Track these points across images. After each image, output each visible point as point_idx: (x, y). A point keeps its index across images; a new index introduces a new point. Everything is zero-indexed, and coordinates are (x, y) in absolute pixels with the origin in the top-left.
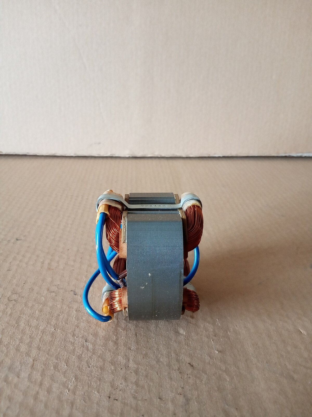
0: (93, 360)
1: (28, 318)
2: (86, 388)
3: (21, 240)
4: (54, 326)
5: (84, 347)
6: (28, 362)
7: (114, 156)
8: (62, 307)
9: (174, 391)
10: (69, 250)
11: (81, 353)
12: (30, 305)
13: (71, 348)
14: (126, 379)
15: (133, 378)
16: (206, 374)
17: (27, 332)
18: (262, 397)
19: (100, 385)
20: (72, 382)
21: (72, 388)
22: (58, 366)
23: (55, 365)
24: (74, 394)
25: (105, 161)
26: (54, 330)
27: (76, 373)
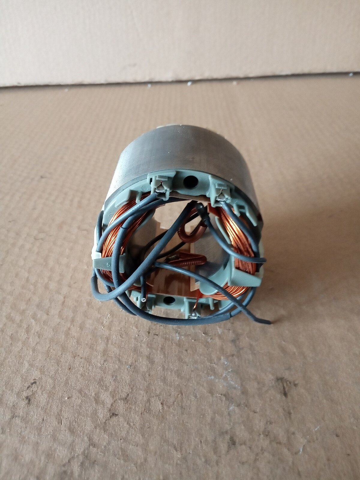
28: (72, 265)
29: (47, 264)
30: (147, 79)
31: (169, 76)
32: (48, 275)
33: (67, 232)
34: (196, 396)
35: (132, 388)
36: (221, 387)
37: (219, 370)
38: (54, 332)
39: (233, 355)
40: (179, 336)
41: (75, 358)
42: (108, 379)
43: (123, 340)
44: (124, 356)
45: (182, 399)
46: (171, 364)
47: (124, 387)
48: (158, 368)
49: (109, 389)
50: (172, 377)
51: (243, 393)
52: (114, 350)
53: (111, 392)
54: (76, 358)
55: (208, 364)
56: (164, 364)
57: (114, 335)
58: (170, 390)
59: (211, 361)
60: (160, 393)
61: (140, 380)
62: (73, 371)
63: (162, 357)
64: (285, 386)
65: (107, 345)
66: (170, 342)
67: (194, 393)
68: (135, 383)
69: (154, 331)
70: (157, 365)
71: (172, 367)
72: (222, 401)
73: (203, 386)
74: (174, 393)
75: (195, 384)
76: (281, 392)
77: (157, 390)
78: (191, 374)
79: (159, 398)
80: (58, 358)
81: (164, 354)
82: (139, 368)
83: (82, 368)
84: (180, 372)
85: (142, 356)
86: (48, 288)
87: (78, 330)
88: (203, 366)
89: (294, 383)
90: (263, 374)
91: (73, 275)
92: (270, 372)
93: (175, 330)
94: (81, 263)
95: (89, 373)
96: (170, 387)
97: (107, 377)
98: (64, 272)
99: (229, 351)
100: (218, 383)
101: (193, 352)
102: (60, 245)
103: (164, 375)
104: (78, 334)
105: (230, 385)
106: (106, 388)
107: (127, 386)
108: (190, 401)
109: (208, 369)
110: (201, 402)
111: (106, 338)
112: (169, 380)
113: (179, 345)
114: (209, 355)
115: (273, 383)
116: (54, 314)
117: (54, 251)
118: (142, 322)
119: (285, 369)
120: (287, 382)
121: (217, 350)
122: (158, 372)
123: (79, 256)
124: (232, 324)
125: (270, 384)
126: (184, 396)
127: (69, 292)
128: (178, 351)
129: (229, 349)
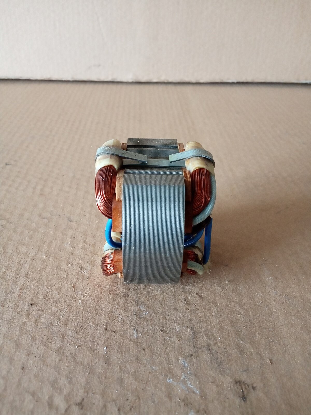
0: (88, 288)
1: (16, 244)
2: (80, 319)
3: (10, 165)
4: (46, 253)
5: (78, 275)
6: (15, 291)
7: (116, 81)
8: (55, 234)
9: (180, 323)
10: (63, 176)
11: (75, 281)
12: (19, 230)
13: (65, 276)
14: (125, 310)
15: (134, 309)
16: (217, 306)
17: (15, 259)
18: (282, 332)
19: (96, 316)
20: (64, 312)
21: (64, 318)
22: (48, 295)
23: (45, 293)
24: (66, 325)
25: (105, 86)
26: (46, 258)
27: (68, 303)
28: (30, 254)
29: (5, 252)
30: (110, 79)
31: (129, 78)
32: (6, 264)
33: (28, 219)
34: (154, 401)
35: (87, 392)
36: (179, 390)
37: (178, 372)
38: (8, 326)
39: (191, 356)
40: (137, 333)
41: (28, 356)
42: (63, 381)
43: (79, 337)
44: (80, 356)
45: (140, 405)
46: (128, 365)
47: (79, 390)
48: (115, 369)
49: (63, 392)
50: (129, 380)
51: (202, 397)
52: (70, 348)
53: (65, 396)
54: (30, 356)
55: (166, 365)
56: (121, 364)
57: (70, 331)
58: (127, 394)
59: (169, 361)
60: (117, 398)
61: (96, 383)
62: (27, 370)
63: (119, 357)
64: (243, 389)
65: (62, 342)
66: (128, 340)
67: (152, 397)
68: (90, 386)
69: (112, 328)
70: (114, 366)
71: (129, 369)
72: (181, 407)
73: (161, 390)
74: (131, 398)
75: (153, 388)
76: (240, 397)
78: (149, 376)
79: (115, 403)
80: (11, 356)
81: (122, 353)
82: (95, 369)
83: (36, 367)
84: (138, 374)
85: (98, 356)
86: (5, 278)
87: (33, 325)
88: (161, 368)
89: (252, 386)
90: (221, 377)
91: (31, 265)
92: (228, 374)
93: (133, 326)
94: (40, 252)
95: (43, 374)
96: (127, 391)
97: (61, 379)
98: (22, 261)
99: (187, 350)
100: (176, 386)
101: (151, 351)
102: (19, 233)
103: (121, 378)
104: (33, 330)
105: (189, 388)
106: (60, 390)
107: (82, 389)
108: (148, 407)
109: (166, 370)
110: (159, 408)
111: (61, 334)
112: (126, 383)
113: (137, 343)
114: (167, 355)
115: (232, 386)
116: (9, 307)
117: (13, 239)
118: (99, 317)
119: (243, 371)
120: (245, 386)
121: (175, 349)
122: (114, 374)
123: (39, 245)
124: (190, 320)
125: (229, 387)
126: (141, 401)
127: (26, 283)
128: (136, 350)
129: (188, 349)
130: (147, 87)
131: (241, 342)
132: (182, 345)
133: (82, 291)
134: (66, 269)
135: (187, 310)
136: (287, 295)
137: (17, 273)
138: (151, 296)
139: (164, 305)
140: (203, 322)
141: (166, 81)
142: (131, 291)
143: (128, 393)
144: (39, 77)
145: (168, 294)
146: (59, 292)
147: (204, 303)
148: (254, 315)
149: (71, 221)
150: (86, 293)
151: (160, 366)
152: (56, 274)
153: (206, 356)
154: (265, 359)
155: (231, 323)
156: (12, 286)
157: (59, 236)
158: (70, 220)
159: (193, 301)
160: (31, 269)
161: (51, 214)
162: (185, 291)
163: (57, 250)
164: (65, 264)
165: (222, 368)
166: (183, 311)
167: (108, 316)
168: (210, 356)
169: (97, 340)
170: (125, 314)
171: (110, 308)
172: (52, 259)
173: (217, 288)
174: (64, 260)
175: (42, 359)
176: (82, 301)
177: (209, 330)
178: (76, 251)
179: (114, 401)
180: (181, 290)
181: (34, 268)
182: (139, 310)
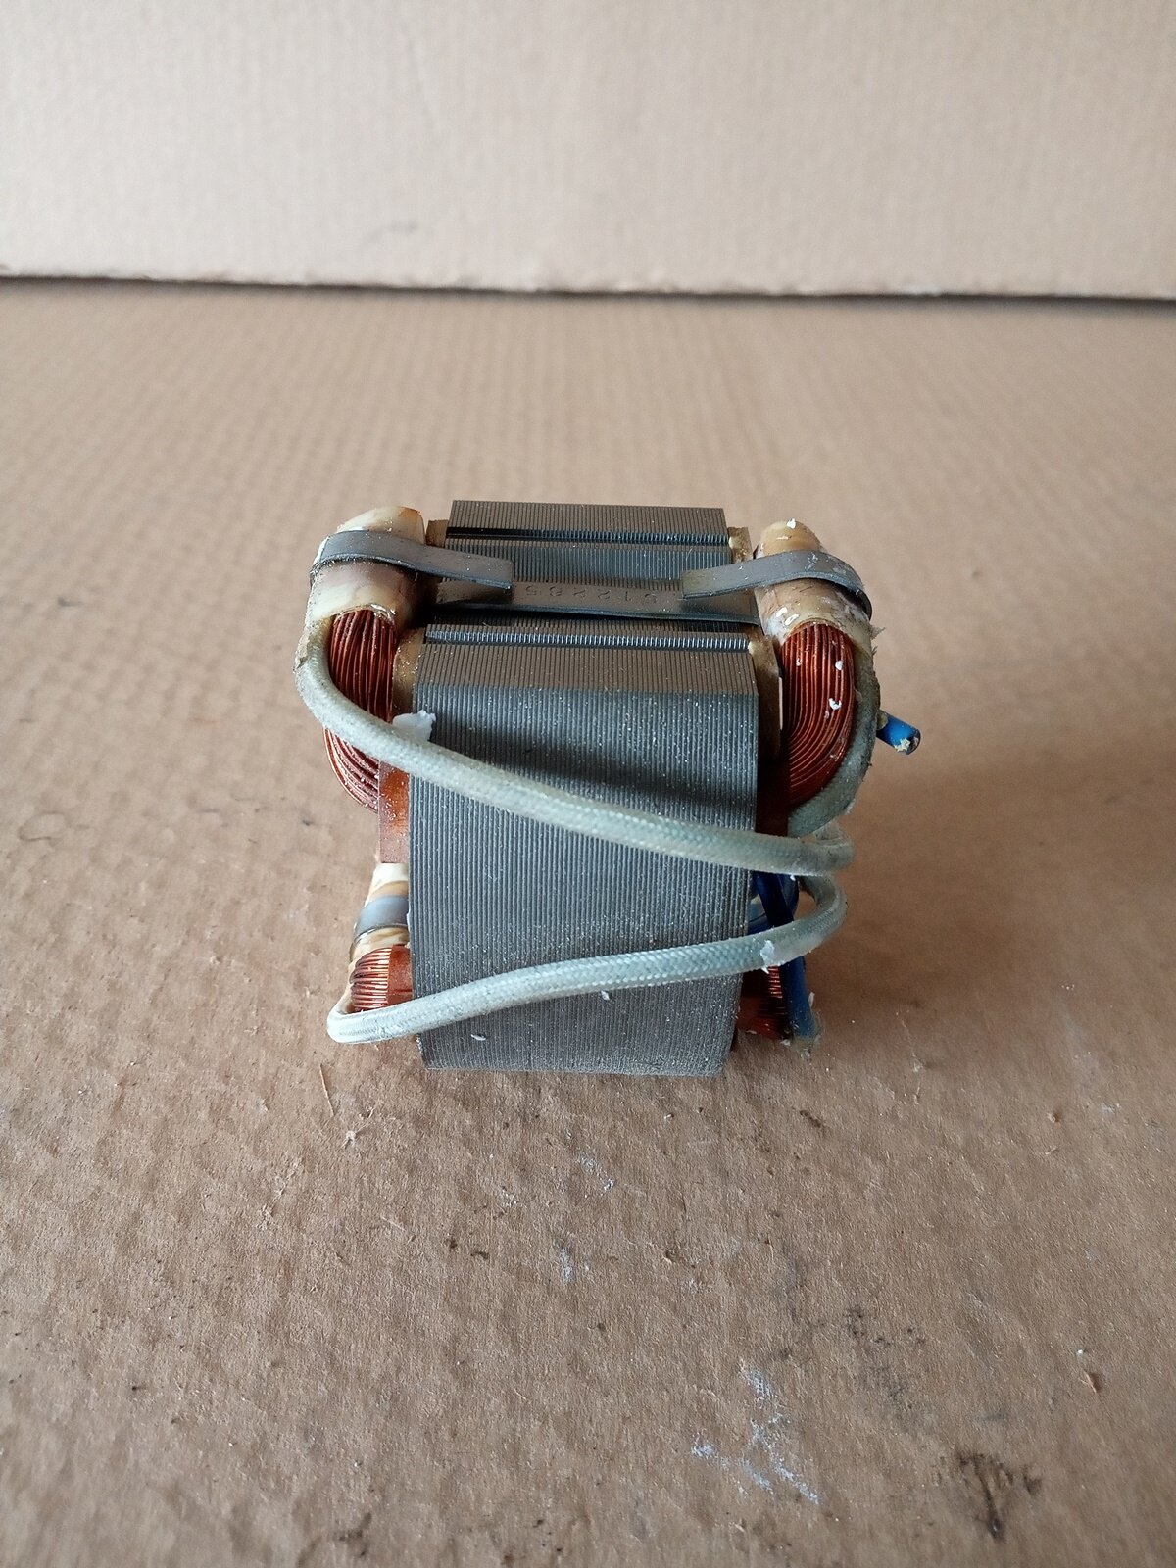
28: (157, 948)
29: (62, 940)
30: (451, 279)
31: (526, 275)
32: (63, 984)
33: (146, 814)
34: (644, 1529)
35: (382, 1490)
36: (741, 1489)
37: (735, 1417)
38: (75, 1226)
39: (785, 1354)
40: (572, 1262)
41: (154, 1346)
42: (289, 1447)
43: (349, 1273)
44: (353, 1346)
45: (588, 1544)
46: (539, 1389)
47: (352, 1485)
48: (489, 1400)
49: (290, 1489)
50: (544, 1447)
51: (829, 1515)
52: (313, 1316)
53: (298, 1504)
54: (159, 1345)
55: (689, 1389)
56: (513, 1384)
57: (314, 1251)
58: (538, 1501)
59: (699, 1374)
60: (499, 1516)
61: (418, 1455)
62: (148, 1401)
63: (505, 1354)
64: (991, 1489)
65: (284, 1292)
66: (538, 1291)
67: (633, 1515)
68: (394, 1466)
69: (474, 1239)
70: (486, 1388)
71: (545, 1402)
72: (747, 1553)
73: (669, 1486)
74: (556, 1517)
75: (639, 1479)
76: (977, 1518)
77: (486, 1500)
78: (621, 1431)
79: (493, 1536)
80: (88, 1344)
81: (514, 1339)
82: (412, 1403)
83: (182, 1390)
84: (579, 1421)
85: (424, 1348)
86: (60, 1041)
87: (169, 1226)
88: (667, 1400)
89: (1025, 1478)
90: (905, 1441)
91: (161, 988)
92: (931, 1428)
93: (556, 1236)
94: (193, 942)
95: (210, 1415)
96: (538, 1487)
97: (282, 1438)
98: (126, 977)
99: (768, 1334)
100: (730, 1472)
101: (628, 1333)
102: (115, 866)
103: (514, 1436)
104: (172, 1244)
105: (776, 1481)
106: (278, 1482)
107: (363, 1477)
108: (618, 1552)
109: (690, 1411)
110: (662, 1558)
111: (280, 1261)
112: (532, 1459)
113: (572, 1304)
114: (690, 1352)
115: (946, 1477)
116: (79, 1152)
117: (92, 889)
118: (425, 1197)
119: (988, 1418)
120: (997, 1475)
121: (721, 1326)
122: (487, 1422)
123: (189, 914)
124: (778, 1216)
125: (933, 1481)
126: (595, 1531)
127: (141, 1062)
128: (570, 1327)
129: (770, 1328)
130: (593, 311)
131: (978, 1303)
132: (749, 1313)
133: (355, 1092)
134: (296, 1007)
135: (766, 1174)
136: (1153, 1123)
137: (108, 1021)
138: (623, 1119)
139: (674, 1156)
140: (827, 1222)
141: (667, 289)
142: (548, 1096)
143: (543, 1496)
144: (181, 270)
145: (689, 1111)
146: (268, 1099)
147: (831, 1149)
148: (1029, 1199)
149: (312, 823)
150: (372, 1104)
151: (665, 1393)
152: (255, 1028)
153: (843, 1357)
154: (1074, 1371)
155: (937, 1230)
156: (89, 1073)
157: (265, 879)
158: (307, 819)
159: (790, 1141)
160: (160, 1005)
161: (232, 795)
162: (753, 1100)
163: (257, 935)
164: (291, 988)
165: (907, 1404)
166: (751, 1180)
167: (460, 1193)
168: (859, 1356)
169: (416, 1287)
170: (525, 1189)
171: (465, 1162)
172: (242, 968)
173: (878, 1093)
174: (285, 975)
175: (207, 1356)
176: (357, 1135)
177: (852, 1254)
178: (333, 939)
179: (487, 1525)
180: (741, 1099)
181: (172, 1003)
182: (578, 1171)
